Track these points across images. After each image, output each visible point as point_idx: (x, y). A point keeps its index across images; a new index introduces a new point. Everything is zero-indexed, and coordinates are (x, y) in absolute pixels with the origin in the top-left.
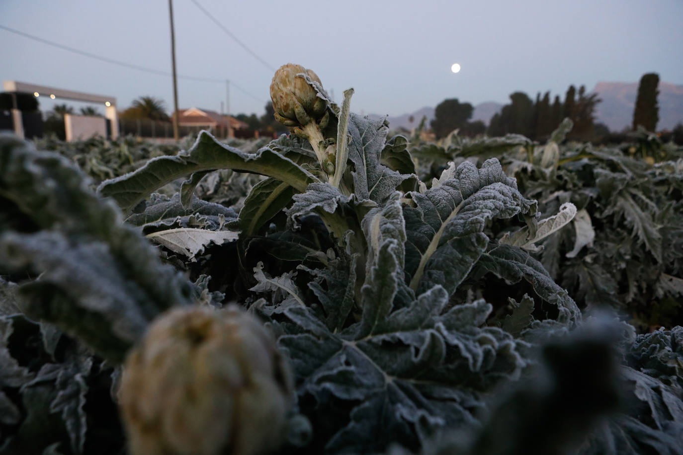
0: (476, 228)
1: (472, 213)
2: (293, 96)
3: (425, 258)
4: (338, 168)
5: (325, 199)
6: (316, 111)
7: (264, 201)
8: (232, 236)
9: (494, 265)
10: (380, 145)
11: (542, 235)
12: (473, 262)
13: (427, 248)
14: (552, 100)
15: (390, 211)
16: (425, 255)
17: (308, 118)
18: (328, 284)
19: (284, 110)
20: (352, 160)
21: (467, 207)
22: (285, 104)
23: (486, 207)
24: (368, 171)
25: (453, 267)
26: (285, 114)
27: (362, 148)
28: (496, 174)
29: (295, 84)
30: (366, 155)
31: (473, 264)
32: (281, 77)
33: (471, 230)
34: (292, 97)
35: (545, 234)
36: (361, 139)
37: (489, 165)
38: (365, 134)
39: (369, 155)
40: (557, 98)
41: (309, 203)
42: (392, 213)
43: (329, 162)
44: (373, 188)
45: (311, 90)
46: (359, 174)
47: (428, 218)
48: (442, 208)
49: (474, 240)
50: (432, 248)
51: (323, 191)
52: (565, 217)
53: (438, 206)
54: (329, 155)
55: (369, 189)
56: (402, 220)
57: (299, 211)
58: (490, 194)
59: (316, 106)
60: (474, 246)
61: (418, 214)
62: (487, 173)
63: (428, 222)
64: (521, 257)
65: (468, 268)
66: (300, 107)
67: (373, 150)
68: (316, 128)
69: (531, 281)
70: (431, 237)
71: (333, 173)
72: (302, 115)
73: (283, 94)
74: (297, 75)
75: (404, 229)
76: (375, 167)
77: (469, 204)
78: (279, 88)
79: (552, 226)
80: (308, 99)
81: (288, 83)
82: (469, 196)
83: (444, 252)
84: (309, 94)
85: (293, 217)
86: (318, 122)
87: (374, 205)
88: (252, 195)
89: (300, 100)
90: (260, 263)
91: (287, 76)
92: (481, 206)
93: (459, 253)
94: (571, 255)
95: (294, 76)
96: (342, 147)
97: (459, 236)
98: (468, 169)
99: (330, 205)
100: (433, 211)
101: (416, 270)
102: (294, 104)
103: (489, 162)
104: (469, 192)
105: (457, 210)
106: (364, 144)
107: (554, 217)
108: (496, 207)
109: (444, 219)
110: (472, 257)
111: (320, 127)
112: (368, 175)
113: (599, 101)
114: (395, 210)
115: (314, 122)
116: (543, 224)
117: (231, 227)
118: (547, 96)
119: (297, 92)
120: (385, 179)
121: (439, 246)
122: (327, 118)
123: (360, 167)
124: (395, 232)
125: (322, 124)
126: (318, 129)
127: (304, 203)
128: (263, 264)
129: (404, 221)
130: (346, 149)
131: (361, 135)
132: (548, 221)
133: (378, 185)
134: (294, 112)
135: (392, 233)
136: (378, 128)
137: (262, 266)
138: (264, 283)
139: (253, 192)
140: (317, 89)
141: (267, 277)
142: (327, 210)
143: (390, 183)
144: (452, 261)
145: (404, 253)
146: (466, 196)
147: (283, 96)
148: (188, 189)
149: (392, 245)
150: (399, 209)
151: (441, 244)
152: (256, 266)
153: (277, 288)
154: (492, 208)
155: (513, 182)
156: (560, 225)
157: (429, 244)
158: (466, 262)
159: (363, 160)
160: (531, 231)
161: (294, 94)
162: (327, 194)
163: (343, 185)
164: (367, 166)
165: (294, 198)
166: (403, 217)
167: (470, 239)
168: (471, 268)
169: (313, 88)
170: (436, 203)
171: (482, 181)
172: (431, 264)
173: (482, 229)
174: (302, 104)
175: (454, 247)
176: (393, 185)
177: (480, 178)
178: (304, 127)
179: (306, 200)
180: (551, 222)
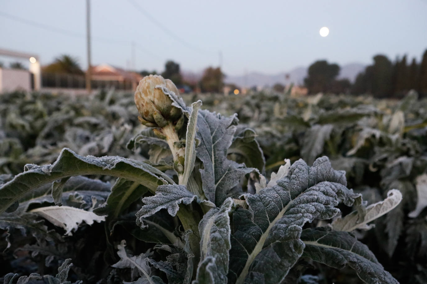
0: (294, 236)
1: (294, 217)
2: (152, 104)
3: (251, 257)
4: (186, 168)
5: (171, 200)
6: (172, 115)
7: (129, 187)
8: (101, 219)
9: (319, 255)
10: (228, 143)
11: (371, 218)
12: (290, 266)
13: (253, 248)
15: (220, 219)
16: (252, 254)
17: (165, 122)
18: (168, 278)
19: (145, 115)
20: (200, 159)
21: (292, 210)
22: (145, 111)
23: (307, 211)
24: (215, 167)
25: (273, 270)
26: (146, 118)
27: (211, 146)
28: (324, 172)
29: (154, 94)
30: (214, 152)
31: (290, 268)
32: (143, 88)
33: (290, 237)
34: (152, 106)
35: (373, 217)
36: (212, 137)
37: (319, 163)
38: (215, 133)
39: (217, 152)
41: (156, 205)
42: (221, 222)
43: (179, 164)
44: (220, 181)
45: (168, 99)
46: (206, 171)
47: (257, 219)
48: (271, 210)
49: (292, 246)
50: (258, 248)
51: (170, 192)
52: (391, 202)
53: (268, 208)
54: (179, 157)
55: (216, 182)
56: (228, 229)
57: (146, 212)
58: (313, 196)
59: (172, 112)
60: (292, 251)
61: (249, 215)
62: (316, 172)
63: (257, 223)
64: (348, 243)
65: (286, 272)
66: (158, 114)
67: (221, 148)
68: (172, 129)
69: (355, 267)
70: (258, 238)
71: (183, 172)
72: (159, 120)
73: (144, 102)
74: (157, 86)
75: (229, 239)
76: (221, 163)
77: (294, 207)
78: (141, 97)
79: (379, 210)
80: (165, 106)
81: (148, 93)
82: (297, 196)
83: (266, 255)
84: (166, 103)
85: (140, 219)
86: (174, 124)
87: (212, 206)
88: (118, 183)
89: (158, 108)
90: (124, 241)
91: (148, 87)
92: (303, 210)
93: (279, 256)
94: (413, 215)
95: (153, 88)
96: (190, 151)
97: (280, 241)
98: (299, 169)
99: (173, 207)
100: (263, 212)
101: (242, 269)
102: (153, 111)
103: (319, 161)
104: (297, 192)
105: (284, 210)
106: (214, 143)
107: (381, 202)
108: (317, 210)
109: (272, 219)
110: (289, 262)
111: (176, 129)
112: (215, 170)
114: (224, 219)
115: (170, 125)
116: (371, 209)
117: (99, 212)
118: (405, 59)
119: (156, 101)
120: (230, 173)
121: (263, 247)
122: (182, 121)
123: (208, 164)
124: (221, 241)
125: (177, 126)
126: (174, 130)
127: (152, 205)
128: (125, 242)
129: (230, 230)
130: (194, 151)
131: (212, 134)
132: (377, 206)
133: (224, 178)
134: (153, 118)
135: (219, 242)
136: (227, 127)
137: (125, 244)
138: (124, 261)
139: (120, 180)
140: (172, 99)
141: (128, 256)
142: (169, 213)
143: (234, 177)
144: (272, 265)
145: (229, 260)
146: (294, 196)
147: (144, 104)
148: (58, 185)
149: (210, 264)
150: (227, 218)
151: (265, 246)
152: (120, 244)
153: (135, 267)
154: (313, 212)
155: (342, 176)
156: (386, 210)
157: (256, 244)
158: (284, 266)
159: (211, 156)
160: (360, 216)
161: (153, 102)
162: (174, 195)
163: (193, 179)
164: (215, 162)
165: (143, 200)
166: (229, 226)
167: (288, 245)
168: (288, 272)
169: (170, 98)
170: (266, 205)
171: (311, 180)
172: (254, 265)
173: (300, 236)
174: (160, 111)
175: (275, 251)
176: (237, 178)
177: (309, 178)
178: (163, 129)
179: (154, 202)
180: (379, 206)
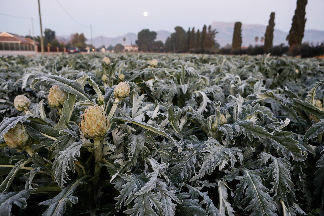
14: (196, 30)
40: (198, 30)
113: (217, 33)
118: (193, 29)
